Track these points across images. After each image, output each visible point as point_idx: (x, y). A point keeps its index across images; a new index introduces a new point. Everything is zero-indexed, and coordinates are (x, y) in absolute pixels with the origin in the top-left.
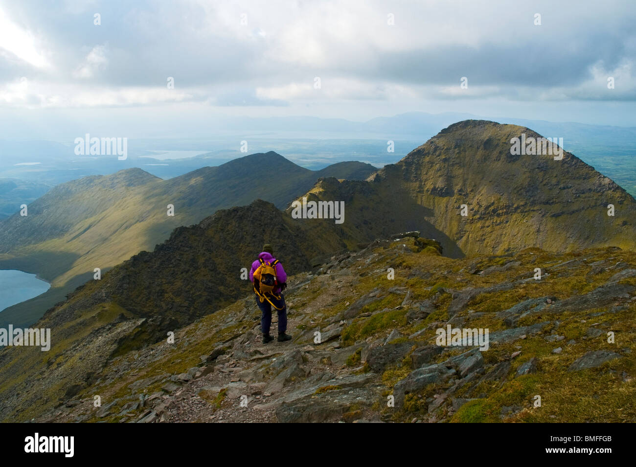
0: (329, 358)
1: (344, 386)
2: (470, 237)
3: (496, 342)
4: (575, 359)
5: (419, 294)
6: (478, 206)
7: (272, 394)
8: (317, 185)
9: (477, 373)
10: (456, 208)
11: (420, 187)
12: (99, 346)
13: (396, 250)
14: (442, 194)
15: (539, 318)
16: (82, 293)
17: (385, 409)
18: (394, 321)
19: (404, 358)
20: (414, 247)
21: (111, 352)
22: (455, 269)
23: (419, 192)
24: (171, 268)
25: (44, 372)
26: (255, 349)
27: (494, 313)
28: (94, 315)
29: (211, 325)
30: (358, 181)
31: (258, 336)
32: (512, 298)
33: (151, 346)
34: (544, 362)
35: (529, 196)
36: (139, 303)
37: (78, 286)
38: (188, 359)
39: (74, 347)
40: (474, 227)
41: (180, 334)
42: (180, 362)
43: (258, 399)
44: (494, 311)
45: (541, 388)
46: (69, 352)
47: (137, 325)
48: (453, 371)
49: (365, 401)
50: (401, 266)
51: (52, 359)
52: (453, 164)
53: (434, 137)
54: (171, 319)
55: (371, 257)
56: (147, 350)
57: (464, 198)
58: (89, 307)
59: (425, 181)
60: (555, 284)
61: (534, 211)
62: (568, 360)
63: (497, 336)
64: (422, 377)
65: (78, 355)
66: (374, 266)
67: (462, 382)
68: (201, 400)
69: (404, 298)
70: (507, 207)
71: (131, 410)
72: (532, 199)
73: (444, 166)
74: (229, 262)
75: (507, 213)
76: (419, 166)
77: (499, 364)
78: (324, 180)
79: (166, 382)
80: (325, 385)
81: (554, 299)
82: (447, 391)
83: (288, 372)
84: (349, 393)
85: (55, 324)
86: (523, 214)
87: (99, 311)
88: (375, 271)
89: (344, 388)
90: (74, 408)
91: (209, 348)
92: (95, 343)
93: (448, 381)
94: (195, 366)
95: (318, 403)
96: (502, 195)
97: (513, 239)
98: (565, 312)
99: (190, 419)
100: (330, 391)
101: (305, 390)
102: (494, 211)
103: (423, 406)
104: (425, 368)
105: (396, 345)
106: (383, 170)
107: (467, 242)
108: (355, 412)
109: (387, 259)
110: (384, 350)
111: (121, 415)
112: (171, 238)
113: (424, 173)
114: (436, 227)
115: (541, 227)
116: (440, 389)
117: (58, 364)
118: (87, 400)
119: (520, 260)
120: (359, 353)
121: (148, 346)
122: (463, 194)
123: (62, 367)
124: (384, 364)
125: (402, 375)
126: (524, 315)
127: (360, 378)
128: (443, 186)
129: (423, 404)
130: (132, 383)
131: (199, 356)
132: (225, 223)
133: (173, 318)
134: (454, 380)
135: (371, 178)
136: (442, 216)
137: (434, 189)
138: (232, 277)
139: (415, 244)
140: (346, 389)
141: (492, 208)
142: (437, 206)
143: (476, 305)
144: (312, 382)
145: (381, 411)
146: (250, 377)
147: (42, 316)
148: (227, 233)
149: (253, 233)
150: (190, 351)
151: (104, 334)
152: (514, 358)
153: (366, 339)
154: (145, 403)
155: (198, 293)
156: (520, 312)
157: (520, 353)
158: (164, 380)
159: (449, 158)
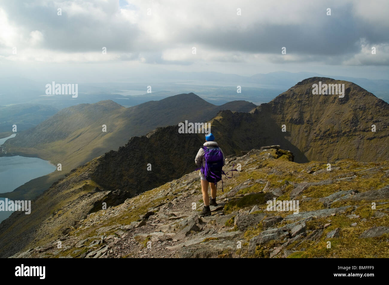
0: (215, 221)
1: (220, 238)
2: (313, 150)
3: (316, 217)
4: (364, 231)
5: (274, 184)
6: (319, 131)
7: (178, 240)
8: (219, 114)
9: (302, 235)
10: (305, 132)
11: (283, 118)
12: (83, 206)
13: (264, 156)
14: (296, 123)
15: (345, 203)
16: (74, 174)
17: (244, 254)
18: (257, 200)
19: (259, 223)
20: (275, 155)
21: (89, 210)
22: (299, 170)
23: (282, 121)
24: (128, 161)
25: (51, 219)
26: (172, 213)
27: (318, 198)
28: (81, 187)
29: (149, 197)
30: (244, 113)
31: (174, 205)
32: (331, 190)
33: (113, 207)
34: (344, 231)
35: (353, 126)
36: (108, 182)
37: (72, 169)
38: (132, 216)
39: (69, 205)
40: (316, 144)
41: (130, 201)
42: (128, 218)
43: (169, 243)
44: (319, 197)
45: (340, 247)
46: (65, 208)
47: (105, 195)
48: (287, 233)
49: (232, 248)
50: (266, 166)
51: (56, 211)
52: (304, 104)
53: (293, 87)
54: (126, 192)
55: (248, 160)
56: (111, 210)
57: (311, 126)
58: (78, 182)
59: (286, 114)
60: (359, 182)
61: (355, 135)
62: (360, 231)
63: (317, 213)
64: (267, 235)
65: (71, 210)
66: (249, 166)
67: (292, 240)
68: (135, 241)
69: (265, 186)
70: (338, 132)
71: (95, 244)
72: (354, 128)
73: (299, 106)
74: (163, 159)
75: (338, 136)
76: (283, 105)
77: (316, 230)
78: (224, 111)
79: (118, 229)
80: (210, 237)
81: (357, 192)
82: (282, 245)
83: (188, 228)
84: (223, 242)
85: (58, 191)
86: (348, 137)
87: (84, 185)
88: (250, 169)
89: (221, 239)
90: (64, 241)
91: (145, 211)
92: (80, 204)
93: (283, 239)
94: (136, 221)
95: (204, 248)
96: (335, 125)
97: (341, 153)
98: (362, 201)
99: (128, 252)
100: (212, 241)
101: (197, 239)
102: (329, 135)
103: (267, 253)
104: (270, 230)
105: (254, 215)
106: (260, 107)
107: (311, 153)
108: (225, 254)
109: (258, 162)
110: (247, 218)
111: (89, 247)
112: (128, 143)
113: (286, 109)
114: (292, 143)
115: (360, 146)
116: (278, 244)
117: (59, 215)
118: (72, 237)
119: (339, 166)
120: (233, 218)
121: (111, 207)
122: (310, 123)
123: (61, 217)
124: (247, 226)
125: (256, 234)
126: (336, 201)
127: (231, 234)
128: (297, 118)
129: (267, 252)
130: (98, 229)
131: (139, 215)
132: (161, 135)
133: (127, 191)
134: (287, 239)
135: (252, 111)
136: (296, 136)
137: (292, 119)
138: (164, 168)
139: (276, 153)
140: (221, 240)
141: (328, 133)
142: (293, 130)
143: (308, 193)
144: (202, 235)
145: (241, 255)
146: (167, 230)
147: (51, 186)
148: (162, 141)
149: (178, 142)
150: (134, 212)
151: (86, 199)
152: (326, 227)
153: (239, 210)
154: (104, 241)
155: (143, 177)
156: (334, 199)
157: (330, 225)
158: (117, 228)
159: (302, 101)
